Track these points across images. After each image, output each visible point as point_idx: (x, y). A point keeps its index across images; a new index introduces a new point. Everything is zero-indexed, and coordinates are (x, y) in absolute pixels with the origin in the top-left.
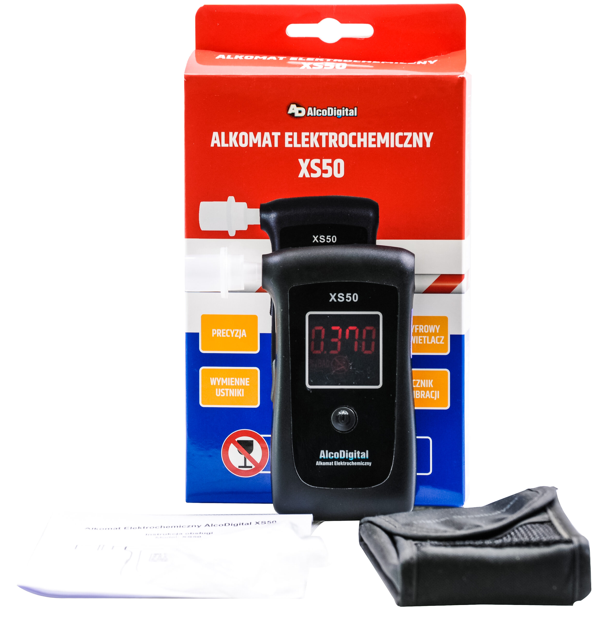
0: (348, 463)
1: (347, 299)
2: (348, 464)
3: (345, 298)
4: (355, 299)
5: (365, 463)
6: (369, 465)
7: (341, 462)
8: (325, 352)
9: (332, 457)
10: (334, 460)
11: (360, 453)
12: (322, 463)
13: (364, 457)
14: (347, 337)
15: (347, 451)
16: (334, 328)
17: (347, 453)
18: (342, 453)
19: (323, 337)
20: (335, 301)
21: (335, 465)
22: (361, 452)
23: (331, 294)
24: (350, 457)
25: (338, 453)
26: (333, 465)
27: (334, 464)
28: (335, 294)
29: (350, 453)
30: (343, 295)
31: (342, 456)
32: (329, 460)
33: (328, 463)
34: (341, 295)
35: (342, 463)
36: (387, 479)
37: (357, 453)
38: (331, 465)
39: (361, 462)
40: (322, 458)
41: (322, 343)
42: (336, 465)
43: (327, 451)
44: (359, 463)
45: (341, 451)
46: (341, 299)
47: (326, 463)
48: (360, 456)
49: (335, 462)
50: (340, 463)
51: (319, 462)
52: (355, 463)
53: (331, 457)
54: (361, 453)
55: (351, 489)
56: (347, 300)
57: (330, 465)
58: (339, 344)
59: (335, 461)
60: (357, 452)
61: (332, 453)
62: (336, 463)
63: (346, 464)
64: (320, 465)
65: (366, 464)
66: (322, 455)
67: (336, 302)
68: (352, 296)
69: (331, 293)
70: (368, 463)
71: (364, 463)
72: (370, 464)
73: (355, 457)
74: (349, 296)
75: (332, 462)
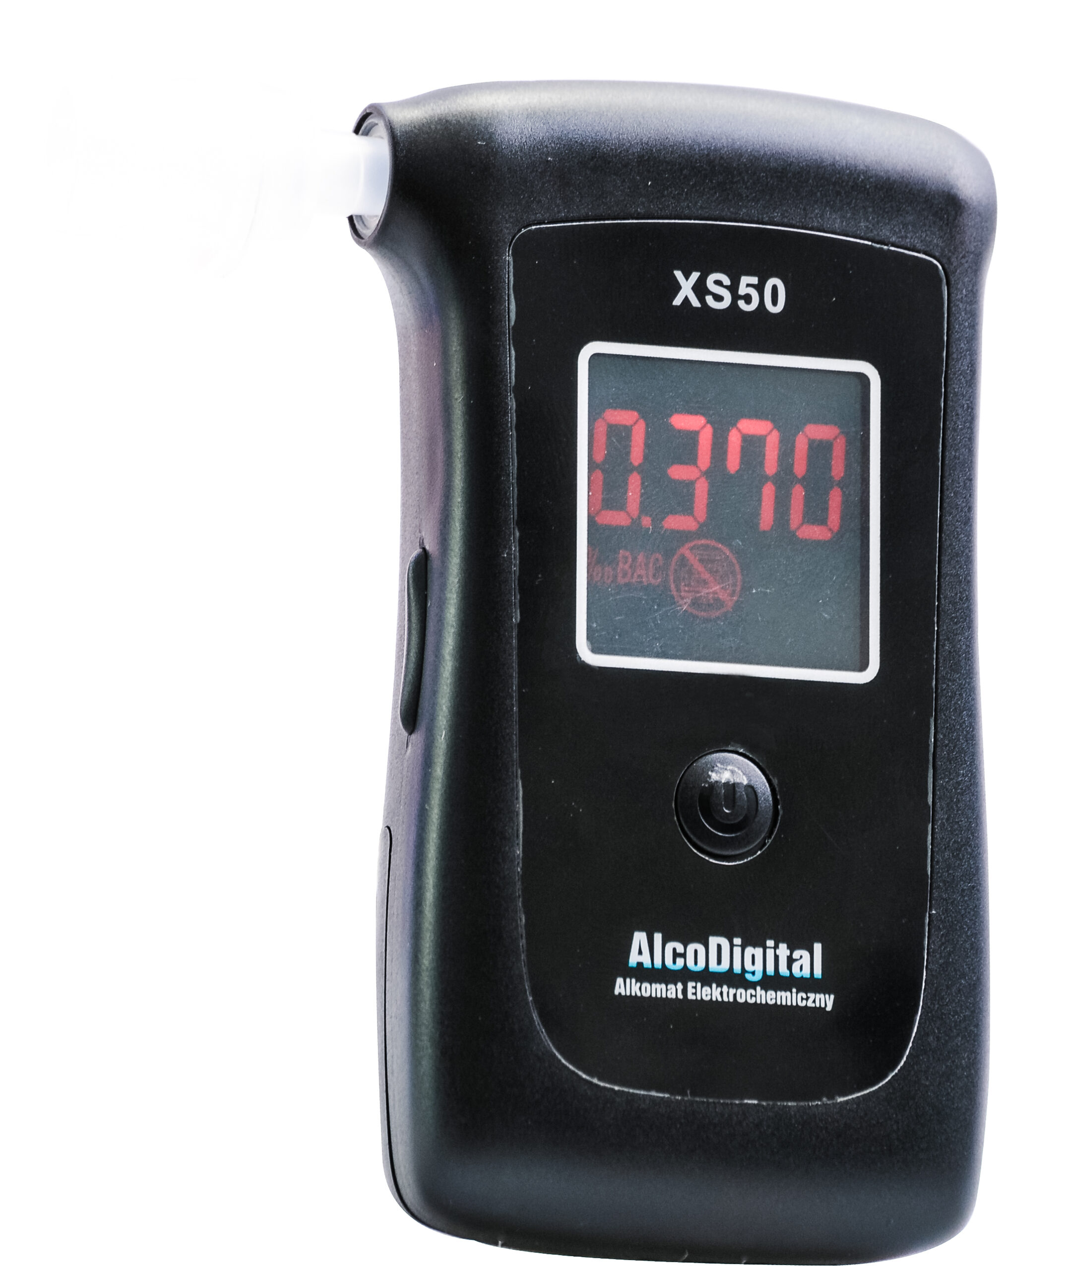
0: (743, 991)
1: (741, 297)
2: (743, 996)
3: (736, 297)
4: (775, 302)
5: (807, 999)
6: (823, 1005)
7: (714, 986)
8: (646, 521)
9: (680, 962)
10: (685, 976)
11: (788, 952)
12: (638, 984)
13: (806, 973)
14: (733, 462)
15: (737, 941)
16: (683, 422)
17: (737, 951)
18: (719, 947)
19: (637, 455)
20: (695, 303)
21: (690, 996)
22: (792, 949)
23: (678, 274)
24: (748, 966)
25: (701, 948)
26: (680, 996)
27: (685, 991)
28: (695, 276)
29: (749, 951)
30: (726, 281)
31: (719, 962)
32: (663, 975)
33: (663, 986)
34: (718, 283)
35: (719, 989)
36: (896, 1071)
37: (778, 952)
38: (674, 996)
39: (794, 990)
40: (640, 964)
41: (634, 483)
42: (694, 997)
43: (658, 937)
44: (783, 994)
45: (714, 941)
46: (718, 298)
47: (654, 985)
48: (790, 967)
49: (690, 985)
50: (708, 989)
51: (628, 980)
52: (769, 993)
53: (674, 962)
54: (791, 953)
55: (756, 1102)
56: (741, 304)
57: (671, 999)
58: (701, 490)
59: (691, 980)
60: (776, 947)
61: (680, 948)
62: (694, 991)
63: (735, 995)
64: (628, 994)
65: (814, 1001)
66: (640, 953)
67: (697, 308)
68: (760, 288)
69: (678, 269)
70: (822, 996)
71: (804, 996)
72: (826, 1001)
73: (770, 970)
74: (748, 285)
75: (680, 986)
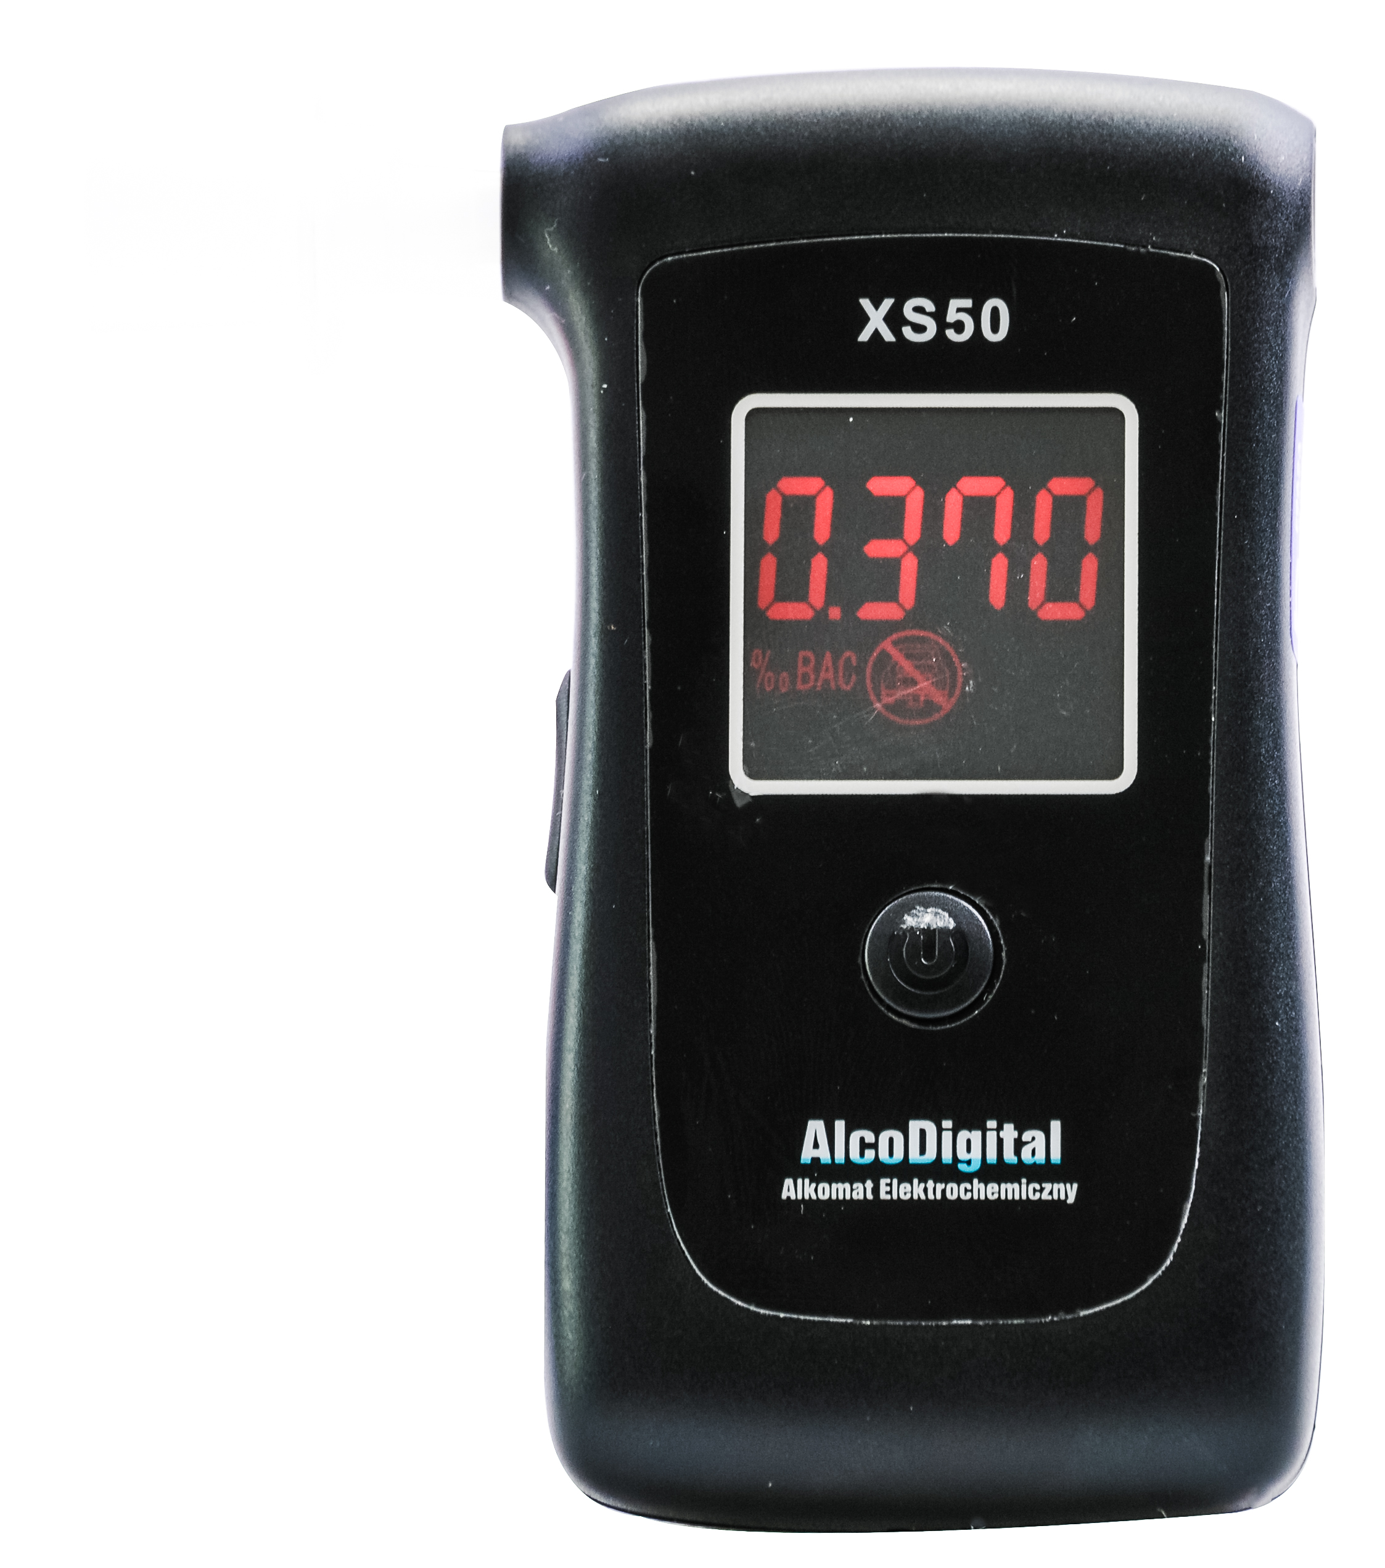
0: (955, 1186)
1: (950, 326)
2: (954, 1191)
3: (942, 325)
4: (995, 328)
5: (1042, 1190)
6: (1063, 1197)
7: (916, 1181)
8: (835, 613)
9: (870, 1155)
10: (876, 1171)
11: (1016, 1134)
12: (814, 1185)
13: (1040, 1158)
14: (951, 530)
15: (947, 1124)
16: (881, 486)
17: (947, 1136)
18: (923, 1133)
19: (822, 531)
20: (888, 336)
21: (883, 1196)
22: (1021, 1129)
23: (866, 303)
24: (962, 1154)
25: (898, 1136)
26: (870, 1196)
27: (876, 1190)
28: (888, 303)
29: (963, 1135)
30: (930, 306)
31: (923, 1151)
32: (848, 1172)
33: (847, 1186)
34: (919, 310)
35: (922, 1185)
36: (1160, 1273)
37: (1002, 1134)
38: (861, 1197)
39: (1024, 1181)
40: (816, 1160)
41: (819, 566)
42: (888, 1197)
43: (840, 1126)
44: (1009, 1186)
45: (915, 1126)
46: (919, 329)
47: (834, 1185)
48: (1018, 1152)
49: (883, 1182)
50: (908, 1186)
51: (800, 1181)
52: (990, 1186)
53: (862, 1155)
54: (1020, 1135)
55: (969, 1322)
56: (951, 334)
57: (858, 1201)
58: (910, 566)
59: (885, 1177)
60: (1000, 1128)
61: (869, 1137)
62: (888, 1189)
63: (944, 1192)
64: (800, 1197)
65: (1051, 1193)
66: (816, 1145)
67: (890, 343)
68: (975, 313)
69: (864, 296)
70: (1062, 1186)
71: (1038, 1187)
72: (1068, 1192)
73: (992, 1157)
74: (959, 310)
75: (869, 1184)
